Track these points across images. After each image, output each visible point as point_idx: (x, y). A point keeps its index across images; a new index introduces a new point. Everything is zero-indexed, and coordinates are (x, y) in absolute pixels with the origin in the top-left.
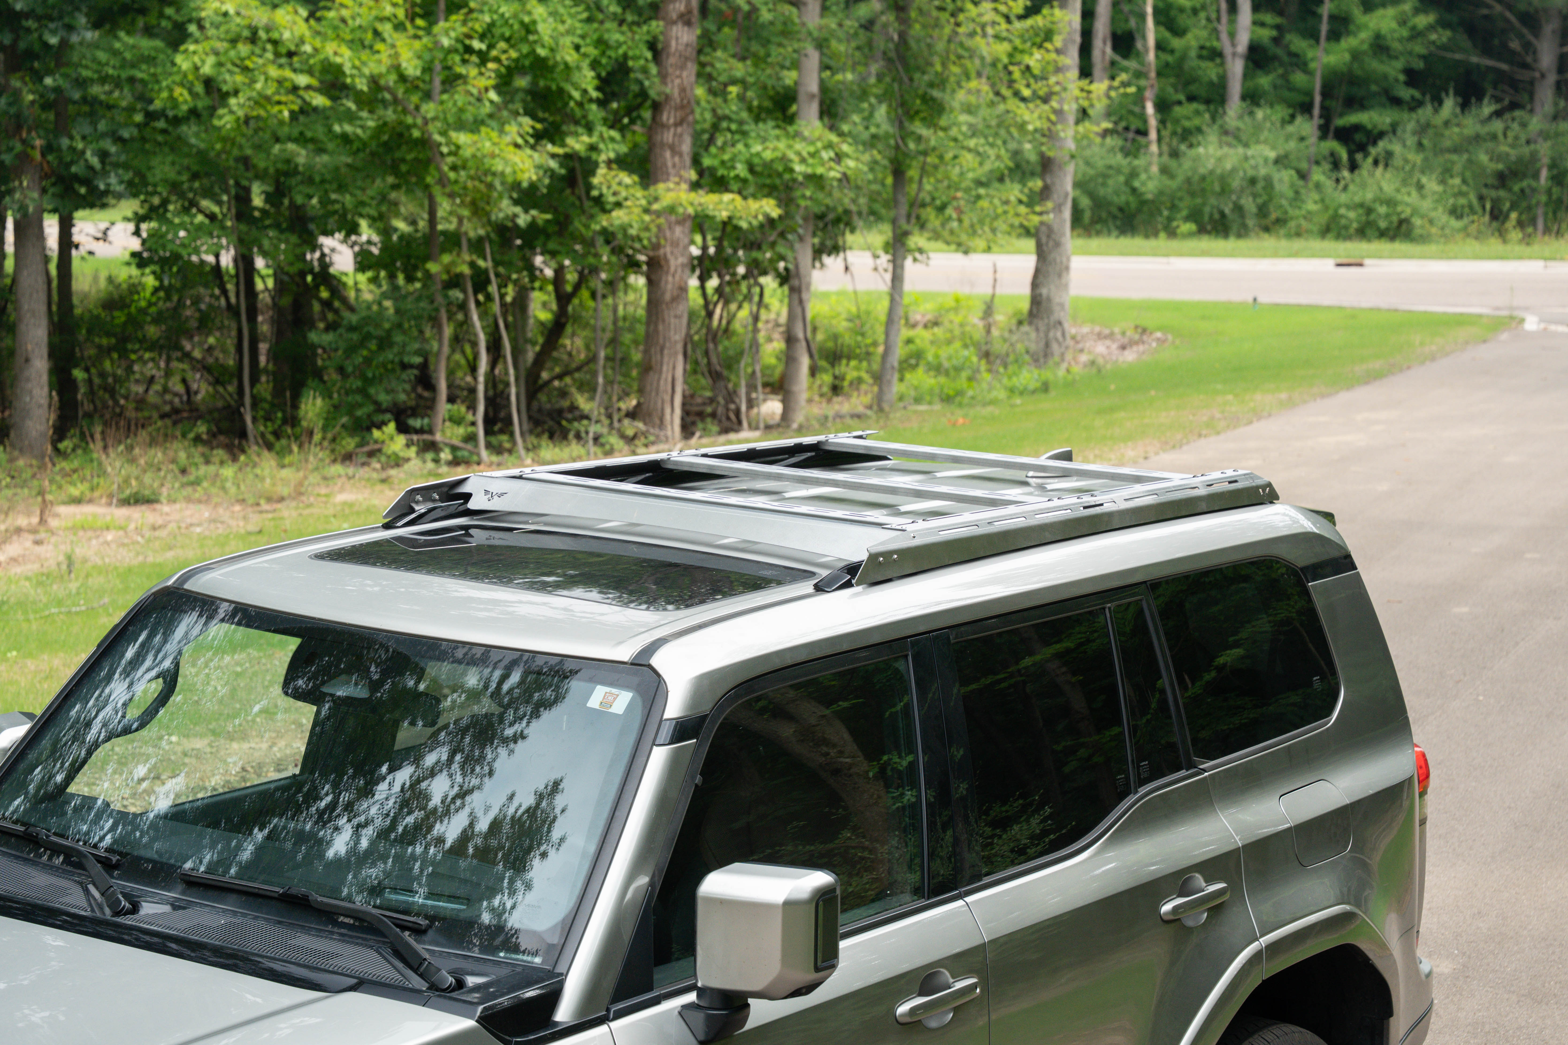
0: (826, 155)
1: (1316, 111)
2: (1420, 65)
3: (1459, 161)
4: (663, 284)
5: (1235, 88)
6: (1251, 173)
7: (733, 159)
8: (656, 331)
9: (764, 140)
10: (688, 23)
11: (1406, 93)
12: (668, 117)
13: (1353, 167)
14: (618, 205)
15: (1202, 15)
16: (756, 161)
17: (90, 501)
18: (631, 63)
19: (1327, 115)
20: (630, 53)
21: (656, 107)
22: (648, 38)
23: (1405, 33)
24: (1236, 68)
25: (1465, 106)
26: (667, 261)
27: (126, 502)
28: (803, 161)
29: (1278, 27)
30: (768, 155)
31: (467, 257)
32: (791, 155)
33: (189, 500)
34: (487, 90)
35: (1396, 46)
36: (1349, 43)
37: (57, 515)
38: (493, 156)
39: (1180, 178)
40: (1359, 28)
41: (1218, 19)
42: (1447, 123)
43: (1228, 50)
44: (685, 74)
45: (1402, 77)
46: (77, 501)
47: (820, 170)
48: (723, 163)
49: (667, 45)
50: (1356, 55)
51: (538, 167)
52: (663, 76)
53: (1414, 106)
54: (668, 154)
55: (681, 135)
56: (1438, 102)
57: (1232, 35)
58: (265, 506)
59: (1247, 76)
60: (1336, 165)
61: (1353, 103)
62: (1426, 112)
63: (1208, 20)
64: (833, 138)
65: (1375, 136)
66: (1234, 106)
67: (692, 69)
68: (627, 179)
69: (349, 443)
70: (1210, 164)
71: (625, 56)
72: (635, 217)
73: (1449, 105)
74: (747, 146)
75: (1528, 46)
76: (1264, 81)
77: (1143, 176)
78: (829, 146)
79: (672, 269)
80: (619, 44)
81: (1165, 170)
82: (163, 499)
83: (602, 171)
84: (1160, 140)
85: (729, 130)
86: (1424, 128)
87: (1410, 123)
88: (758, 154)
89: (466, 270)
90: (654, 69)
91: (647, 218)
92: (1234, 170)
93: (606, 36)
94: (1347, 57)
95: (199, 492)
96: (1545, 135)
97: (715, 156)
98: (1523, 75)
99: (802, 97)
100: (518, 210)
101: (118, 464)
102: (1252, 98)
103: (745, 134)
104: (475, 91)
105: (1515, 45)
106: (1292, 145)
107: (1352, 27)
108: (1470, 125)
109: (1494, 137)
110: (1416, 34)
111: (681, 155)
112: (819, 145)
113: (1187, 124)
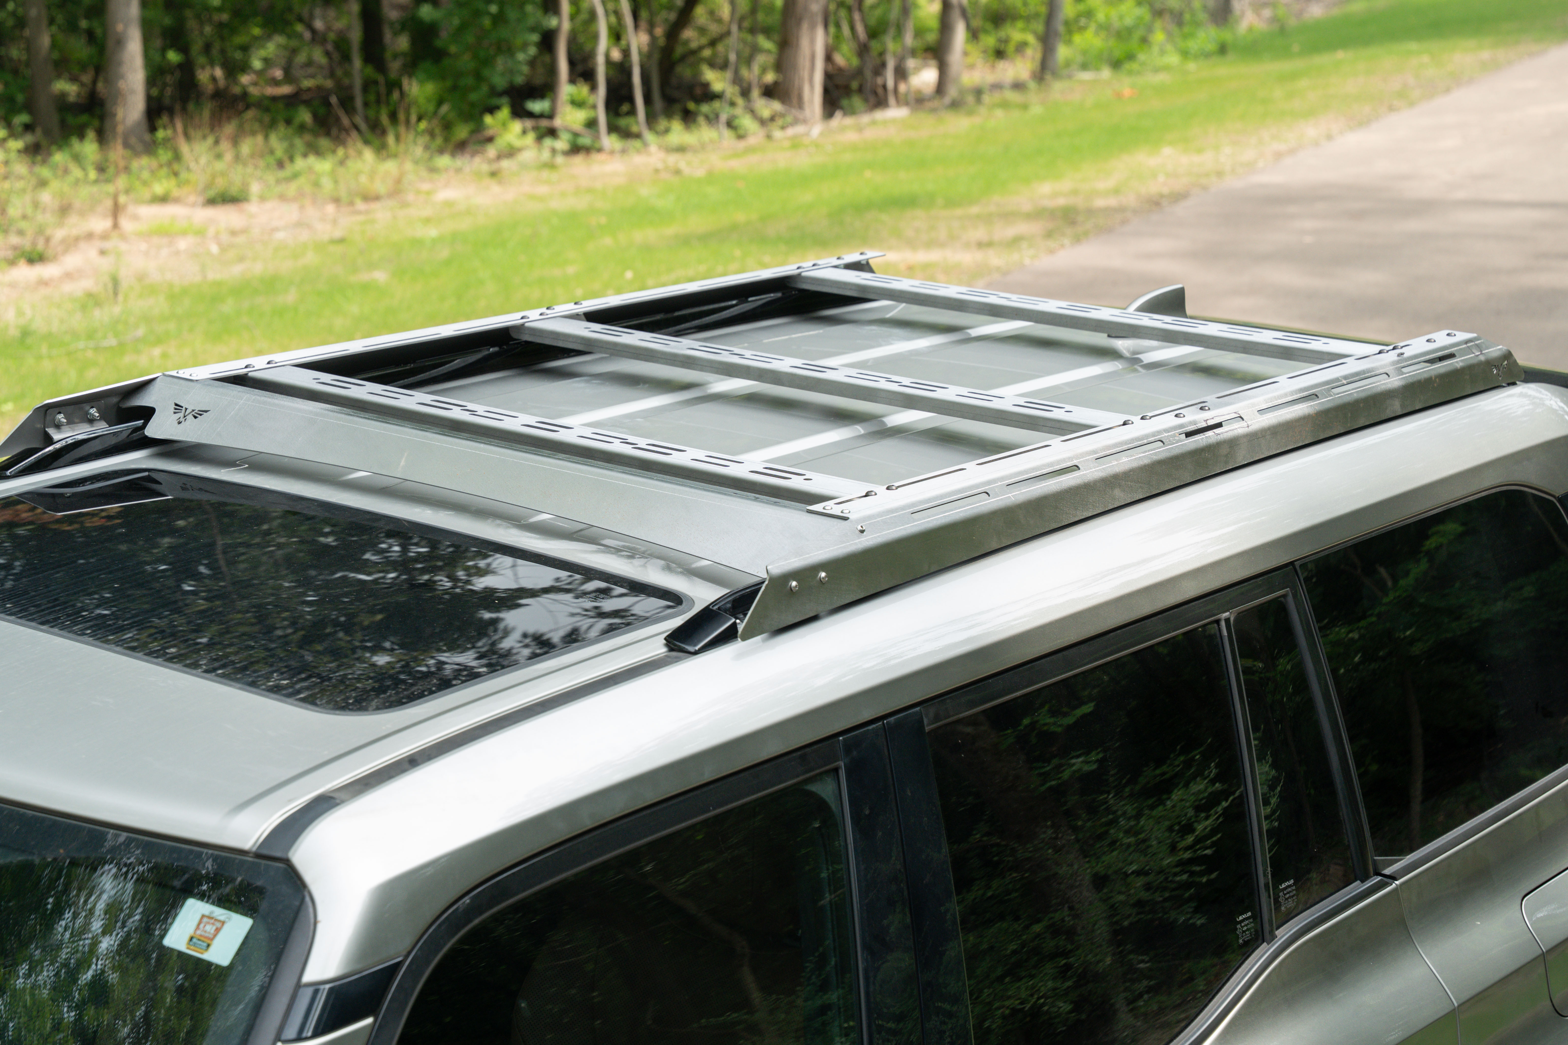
17: (177, 200)
27: (211, 202)
33: (282, 198)
37: (135, 218)
46: (163, 199)
58: (360, 205)
69: (462, 132)
82: (254, 198)
95: (292, 189)
101: (203, 160)
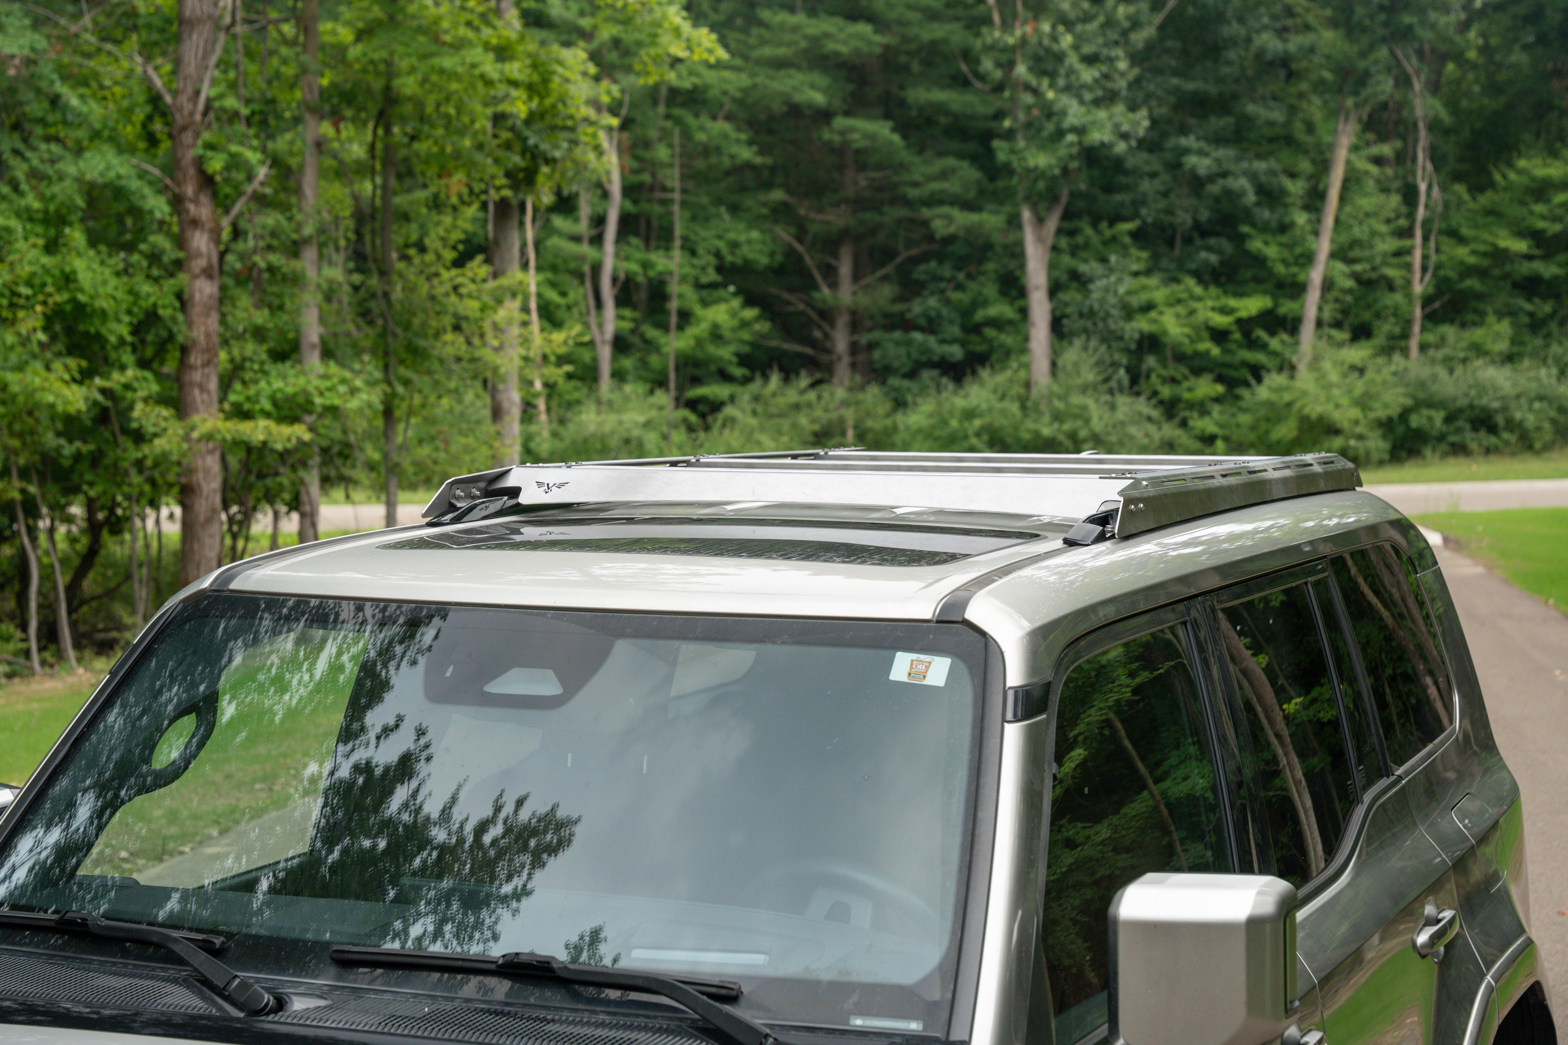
0: (342, 389)
1: (672, 385)
2: (746, 349)
3: (786, 424)
4: (196, 507)
5: (606, 368)
6: (625, 435)
7: (258, 394)
8: (192, 550)
9: (284, 377)
10: (210, 277)
11: (738, 372)
12: (195, 359)
13: (707, 428)
14: (156, 435)
15: (575, 311)
16: (279, 396)
18: (161, 312)
19: (680, 389)
20: (160, 303)
21: (184, 350)
22: (175, 289)
23: (735, 323)
24: (605, 353)
25: (786, 379)
26: (200, 487)
28: (321, 394)
29: (634, 320)
30: (290, 390)
31: (17, 483)
32: (310, 388)
34: (35, 330)
35: (727, 334)
36: (693, 331)
38: (43, 389)
39: (568, 440)
40: (698, 321)
41: (588, 313)
42: (774, 395)
43: (598, 338)
44: (209, 321)
45: (735, 359)
47: (337, 402)
48: (248, 399)
49: (192, 296)
50: (699, 342)
51: (86, 399)
52: (190, 324)
53: (746, 381)
54: (197, 392)
55: (208, 376)
56: (766, 378)
57: (601, 326)
59: (614, 358)
60: (691, 429)
61: (696, 381)
62: (755, 386)
63: (581, 314)
64: (348, 374)
65: (716, 406)
66: (606, 383)
67: (215, 317)
68: (165, 412)
70: (592, 428)
71: (155, 305)
72: (174, 446)
73: (775, 380)
74: (269, 383)
75: (826, 335)
76: (628, 363)
77: (538, 440)
78: (343, 381)
79: (205, 493)
80: (149, 295)
81: (555, 434)
83: (139, 407)
84: (549, 410)
85: (252, 369)
86: (756, 398)
87: (745, 394)
88: (280, 390)
89: (16, 495)
90: (180, 317)
91: (185, 446)
92: (612, 433)
93: (137, 288)
94: (692, 343)
96: (844, 403)
97: (240, 393)
98: (824, 358)
99: (304, 346)
100: (62, 441)
102: (619, 376)
103: (265, 373)
104: (24, 332)
105: (817, 334)
106: (654, 413)
107: (693, 320)
108: (792, 395)
109: (809, 405)
110: (745, 324)
111: (208, 392)
112: (335, 380)
113: (568, 397)
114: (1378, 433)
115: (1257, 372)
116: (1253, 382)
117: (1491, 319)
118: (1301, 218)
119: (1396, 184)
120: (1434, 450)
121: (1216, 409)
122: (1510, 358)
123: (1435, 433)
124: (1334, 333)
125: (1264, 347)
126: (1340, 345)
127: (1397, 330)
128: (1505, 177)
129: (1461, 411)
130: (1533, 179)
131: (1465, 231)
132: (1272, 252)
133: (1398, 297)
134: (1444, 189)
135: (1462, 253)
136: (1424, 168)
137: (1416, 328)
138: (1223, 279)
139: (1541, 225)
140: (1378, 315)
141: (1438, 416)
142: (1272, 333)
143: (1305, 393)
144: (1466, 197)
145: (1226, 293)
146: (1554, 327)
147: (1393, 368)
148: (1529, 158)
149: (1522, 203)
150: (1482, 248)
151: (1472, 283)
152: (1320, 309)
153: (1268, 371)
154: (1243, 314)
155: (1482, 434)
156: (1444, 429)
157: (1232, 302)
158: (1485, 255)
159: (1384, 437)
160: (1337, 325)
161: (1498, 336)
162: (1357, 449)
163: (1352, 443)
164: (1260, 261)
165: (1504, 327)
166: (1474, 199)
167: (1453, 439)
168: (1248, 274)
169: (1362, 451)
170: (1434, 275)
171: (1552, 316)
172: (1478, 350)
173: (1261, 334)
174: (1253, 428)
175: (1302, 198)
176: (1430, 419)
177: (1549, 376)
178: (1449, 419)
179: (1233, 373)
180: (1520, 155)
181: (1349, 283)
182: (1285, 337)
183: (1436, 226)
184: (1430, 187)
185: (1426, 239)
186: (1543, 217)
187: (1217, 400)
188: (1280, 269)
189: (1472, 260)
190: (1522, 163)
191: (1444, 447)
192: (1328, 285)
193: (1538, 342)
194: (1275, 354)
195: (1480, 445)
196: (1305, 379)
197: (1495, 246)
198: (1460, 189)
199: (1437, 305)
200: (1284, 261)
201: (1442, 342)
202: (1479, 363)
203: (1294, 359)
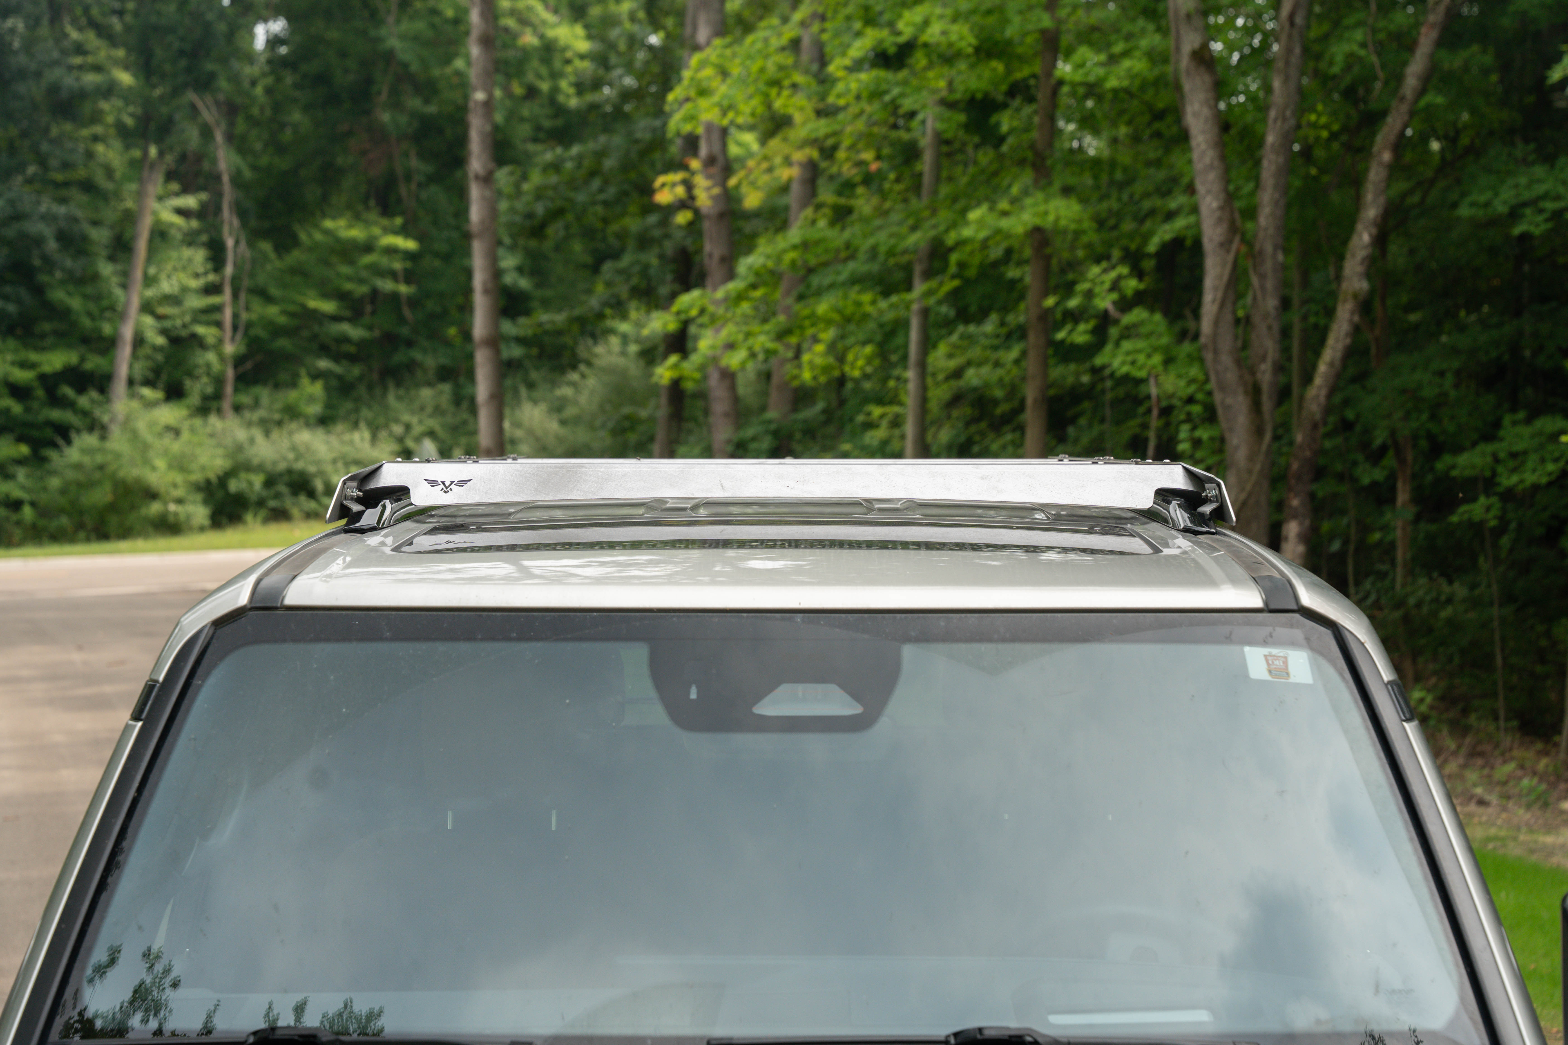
114: (199, 497)
115: (64, 432)
116: (60, 441)
117: (305, 381)
118: (106, 269)
119: (204, 238)
120: (255, 515)
121: (21, 474)
122: (324, 421)
123: (253, 498)
124: (147, 392)
125: (70, 405)
126: (150, 405)
127: (209, 390)
128: (310, 236)
129: (281, 475)
130: (338, 240)
131: (274, 291)
132: (76, 303)
133: (211, 357)
134: (251, 244)
135: (272, 311)
136: (231, 224)
137: (229, 389)
138: (19, 331)
139: (348, 286)
140: (190, 374)
141: (258, 481)
142: (81, 390)
143: (118, 456)
144: (272, 255)
145: (26, 346)
146: (362, 390)
147: (209, 430)
148: (334, 218)
149: (327, 263)
150: (292, 308)
151: (283, 343)
152: (131, 367)
153: (78, 431)
154: (47, 369)
155: (302, 498)
156: (264, 493)
157: (33, 357)
158: (293, 315)
159: (206, 502)
160: (149, 383)
161: (311, 399)
162: (176, 514)
163: (172, 507)
164: (62, 314)
165: (317, 389)
166: (280, 256)
167: (272, 503)
168: (47, 327)
169: (182, 517)
170: (246, 333)
171: (361, 378)
172: (292, 413)
173: (67, 391)
174: (63, 491)
175: (107, 247)
176: (250, 483)
177: (362, 439)
178: (270, 482)
179: (35, 434)
180: (324, 215)
181: (160, 341)
182: (94, 394)
183: (246, 283)
184: (237, 242)
185: (235, 295)
186: (349, 279)
187: (20, 462)
188: (87, 322)
189: (282, 320)
190: (328, 224)
191: (263, 513)
192: (139, 341)
193: (349, 405)
194: (85, 414)
195: (301, 510)
196: (118, 442)
197: (304, 307)
198: (266, 246)
199: (249, 365)
200: (90, 315)
201: (256, 404)
202: (293, 425)
203: (105, 419)
